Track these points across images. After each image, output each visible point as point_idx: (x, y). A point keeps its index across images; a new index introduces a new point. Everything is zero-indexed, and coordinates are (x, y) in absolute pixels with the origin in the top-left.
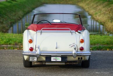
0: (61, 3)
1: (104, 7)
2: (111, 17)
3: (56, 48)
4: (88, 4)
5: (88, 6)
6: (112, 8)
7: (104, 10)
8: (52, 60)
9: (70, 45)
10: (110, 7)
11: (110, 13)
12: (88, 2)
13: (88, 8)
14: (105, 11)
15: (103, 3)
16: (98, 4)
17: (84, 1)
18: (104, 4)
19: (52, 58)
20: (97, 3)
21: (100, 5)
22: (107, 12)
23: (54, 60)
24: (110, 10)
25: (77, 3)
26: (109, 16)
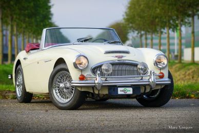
11: (193, 78)
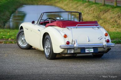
0: (39, 4)
1: (85, 7)
2: (96, 16)
3: (89, 41)
4: (67, 5)
5: (67, 6)
6: (94, 8)
7: (86, 10)
8: (86, 52)
9: (99, 38)
10: (92, 7)
12: (66, 2)
13: (68, 8)
14: (88, 11)
15: (83, 3)
16: (78, 5)
17: (61, 2)
18: (85, 4)
19: (86, 50)
20: (76, 4)
21: (81, 5)
22: (90, 12)
23: (88, 52)
24: (93, 10)
25: (54, 4)
26: (94, 15)
